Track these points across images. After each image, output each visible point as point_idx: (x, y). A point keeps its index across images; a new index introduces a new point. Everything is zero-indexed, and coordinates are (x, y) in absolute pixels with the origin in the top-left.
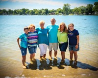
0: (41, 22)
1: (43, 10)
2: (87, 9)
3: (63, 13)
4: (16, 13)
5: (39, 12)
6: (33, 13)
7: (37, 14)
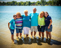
0: (25, 11)
1: (27, 2)
2: (58, 2)
4: (8, 4)
5: (24, 4)
6: (20, 4)
7: (23, 5)
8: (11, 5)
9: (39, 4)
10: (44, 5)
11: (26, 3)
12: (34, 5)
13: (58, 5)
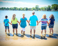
2: (48, 8)
3: (35, 10)
4: (11, 9)
5: (23, 9)
7: (22, 10)
8: (13, 10)
9: (34, 9)
10: (37, 10)
11: (24, 9)
12: (30, 10)
13: (48, 10)
